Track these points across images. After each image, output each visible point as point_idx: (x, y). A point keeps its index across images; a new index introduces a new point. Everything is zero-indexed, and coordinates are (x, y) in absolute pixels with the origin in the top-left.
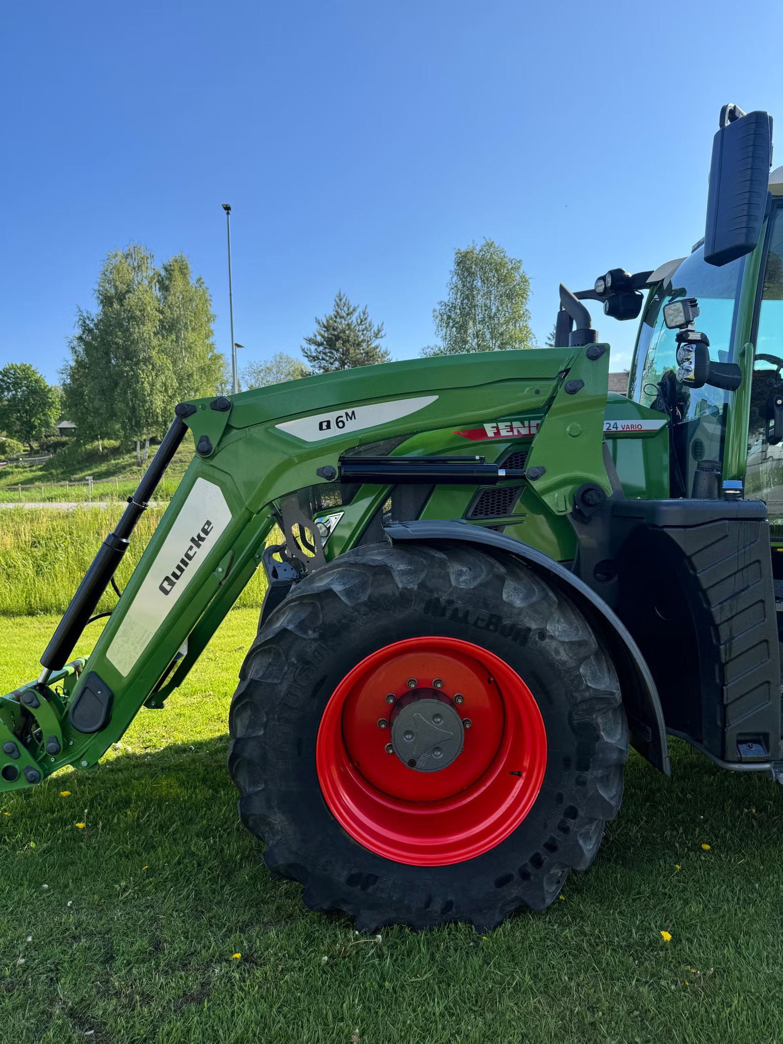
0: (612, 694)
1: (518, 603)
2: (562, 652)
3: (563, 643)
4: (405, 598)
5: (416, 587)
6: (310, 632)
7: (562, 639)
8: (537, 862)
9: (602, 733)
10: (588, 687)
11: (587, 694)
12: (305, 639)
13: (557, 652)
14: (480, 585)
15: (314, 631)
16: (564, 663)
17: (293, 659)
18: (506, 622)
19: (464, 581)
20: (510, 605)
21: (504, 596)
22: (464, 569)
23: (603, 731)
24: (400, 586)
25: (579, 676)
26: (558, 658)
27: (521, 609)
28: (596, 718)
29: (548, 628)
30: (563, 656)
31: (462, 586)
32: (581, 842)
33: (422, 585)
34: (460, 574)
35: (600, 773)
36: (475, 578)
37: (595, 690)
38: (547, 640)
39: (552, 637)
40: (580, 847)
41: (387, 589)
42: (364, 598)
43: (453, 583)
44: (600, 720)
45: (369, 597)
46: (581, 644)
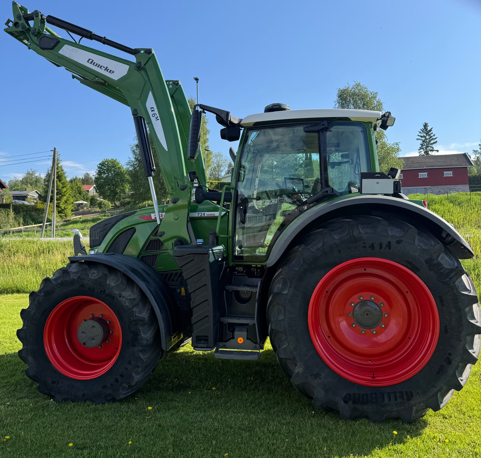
0: (145, 318)
1: (113, 284)
2: (127, 303)
3: (127, 299)
4: (73, 282)
5: (77, 278)
6: (42, 293)
7: (127, 298)
8: (117, 381)
9: (141, 333)
10: (136, 316)
11: (135, 318)
12: (39, 295)
13: (125, 302)
14: (99, 278)
15: (43, 293)
16: (127, 307)
17: (36, 303)
18: (107, 292)
19: (94, 276)
20: (109, 285)
21: (108, 282)
22: (95, 272)
23: (143, 332)
24: (72, 277)
25: (133, 312)
26: (125, 304)
27: (113, 287)
28: (139, 327)
29: (122, 294)
30: (127, 304)
31: (93, 278)
32: (134, 375)
33: (79, 278)
34: (94, 273)
35: (141, 348)
36: (98, 275)
37: (139, 317)
38: (121, 298)
39: (124, 297)
40: (133, 377)
41: (67, 279)
42: (59, 281)
43: (90, 277)
44: (141, 328)
45: (61, 281)
46: (134, 299)
